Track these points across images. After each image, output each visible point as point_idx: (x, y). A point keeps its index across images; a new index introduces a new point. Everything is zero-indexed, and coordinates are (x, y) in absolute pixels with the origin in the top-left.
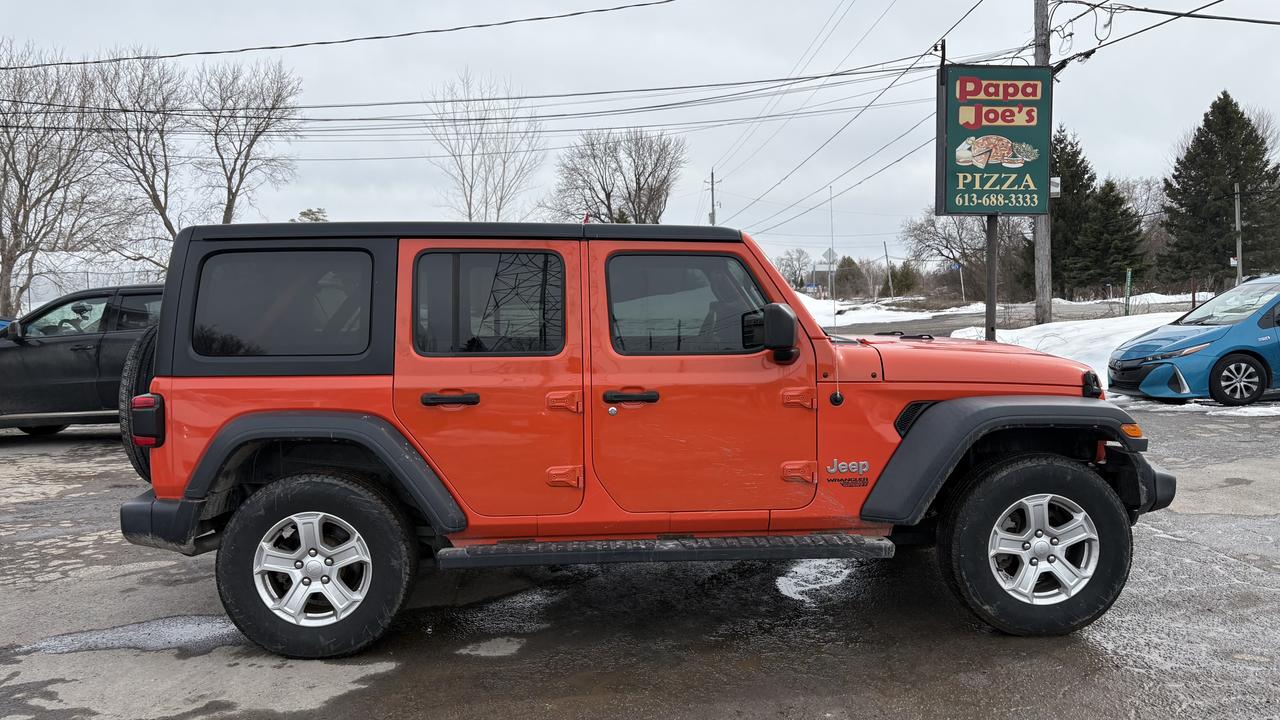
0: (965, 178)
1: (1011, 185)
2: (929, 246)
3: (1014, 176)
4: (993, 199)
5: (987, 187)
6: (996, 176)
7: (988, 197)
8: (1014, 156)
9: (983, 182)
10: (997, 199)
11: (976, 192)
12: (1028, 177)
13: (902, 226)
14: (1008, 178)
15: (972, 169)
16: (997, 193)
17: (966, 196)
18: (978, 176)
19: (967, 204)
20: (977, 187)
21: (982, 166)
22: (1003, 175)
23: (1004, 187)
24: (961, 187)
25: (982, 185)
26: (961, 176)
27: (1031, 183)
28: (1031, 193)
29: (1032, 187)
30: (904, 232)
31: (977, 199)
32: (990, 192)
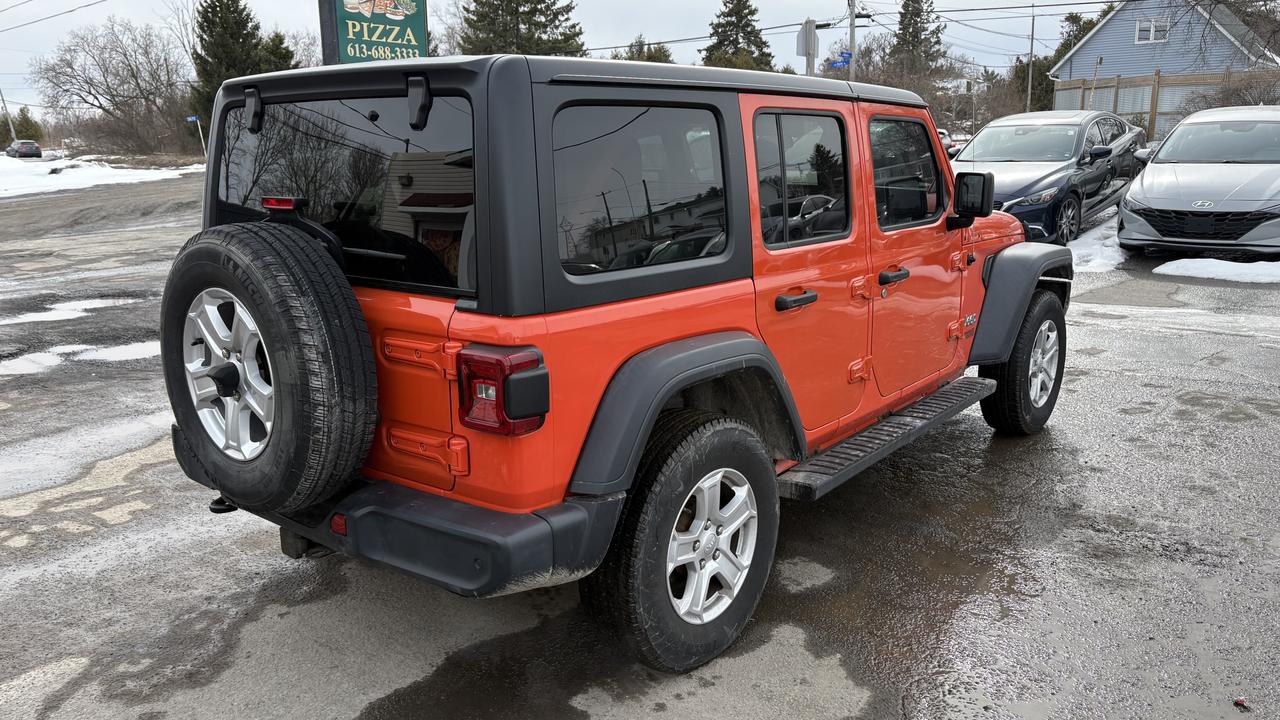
0: (354, 26)
1: (395, 39)
2: (67, 91)
3: (397, 29)
4: (381, 52)
5: (374, 38)
6: (381, 27)
7: (377, 49)
8: (396, 7)
9: (371, 32)
10: (384, 52)
11: (365, 42)
12: (409, 31)
13: (31, 65)
14: (392, 30)
15: (359, 17)
16: (385, 45)
17: (357, 46)
18: (365, 25)
19: (358, 55)
20: (366, 38)
21: (368, 15)
22: (388, 27)
23: (390, 40)
24: (351, 36)
25: (370, 36)
26: (350, 23)
27: (412, 37)
28: (413, 47)
29: (414, 42)
30: (32, 73)
31: (367, 50)
32: (378, 44)
